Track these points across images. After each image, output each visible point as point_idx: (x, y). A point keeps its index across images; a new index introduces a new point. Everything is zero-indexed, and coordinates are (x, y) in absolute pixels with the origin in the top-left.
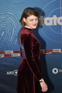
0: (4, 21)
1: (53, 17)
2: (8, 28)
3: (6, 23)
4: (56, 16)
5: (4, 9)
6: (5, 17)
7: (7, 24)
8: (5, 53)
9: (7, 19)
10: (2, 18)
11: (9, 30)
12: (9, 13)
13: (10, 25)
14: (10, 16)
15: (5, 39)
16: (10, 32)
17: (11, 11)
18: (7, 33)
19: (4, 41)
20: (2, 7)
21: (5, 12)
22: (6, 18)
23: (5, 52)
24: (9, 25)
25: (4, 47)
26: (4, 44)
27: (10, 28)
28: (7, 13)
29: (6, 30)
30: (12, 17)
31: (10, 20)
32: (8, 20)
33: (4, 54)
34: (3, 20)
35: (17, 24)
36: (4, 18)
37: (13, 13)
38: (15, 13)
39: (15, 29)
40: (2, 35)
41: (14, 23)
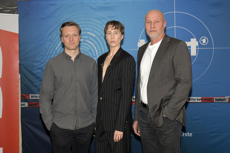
6: (82, 40)
9: (85, 44)
12: (88, 33)
14: (90, 38)
17: (91, 30)
28: (86, 33)
30: (93, 40)
31: (89, 46)
32: (87, 44)
37: (95, 34)
38: (99, 34)
41: (97, 51)
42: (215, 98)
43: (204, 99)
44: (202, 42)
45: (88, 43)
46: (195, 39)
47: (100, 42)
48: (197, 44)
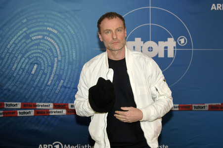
0: (38, 44)
1: (134, 40)
2: (45, 59)
3: (41, 49)
4: (140, 39)
5: (39, 20)
6: (40, 37)
7: (44, 51)
8: (37, 108)
9: (44, 41)
10: (34, 38)
11: (48, 63)
12: (48, 28)
13: (50, 53)
15: (38, 79)
16: (48, 66)
17: (52, 25)
18: (43, 68)
19: (36, 83)
20: (35, 17)
21: (41, 26)
22: (43, 39)
23: (36, 106)
24: (48, 53)
25: (35, 96)
26: (36, 90)
27: (49, 59)
28: (45, 28)
29: (42, 61)
30: (54, 37)
31: (49, 44)
32: (46, 42)
33: (35, 109)
34: (35, 42)
35: (63, 52)
36: (39, 39)
37: (56, 29)
38: (61, 30)
39: (58, 61)
40: (33, 72)
41: (58, 50)
42: (193, 105)
43: (182, 107)
44: (180, 42)
45: (47, 40)
46: (173, 39)
47: (63, 40)
48: (174, 44)
